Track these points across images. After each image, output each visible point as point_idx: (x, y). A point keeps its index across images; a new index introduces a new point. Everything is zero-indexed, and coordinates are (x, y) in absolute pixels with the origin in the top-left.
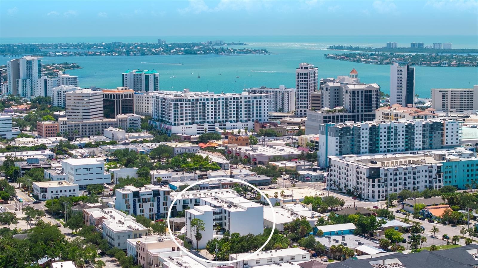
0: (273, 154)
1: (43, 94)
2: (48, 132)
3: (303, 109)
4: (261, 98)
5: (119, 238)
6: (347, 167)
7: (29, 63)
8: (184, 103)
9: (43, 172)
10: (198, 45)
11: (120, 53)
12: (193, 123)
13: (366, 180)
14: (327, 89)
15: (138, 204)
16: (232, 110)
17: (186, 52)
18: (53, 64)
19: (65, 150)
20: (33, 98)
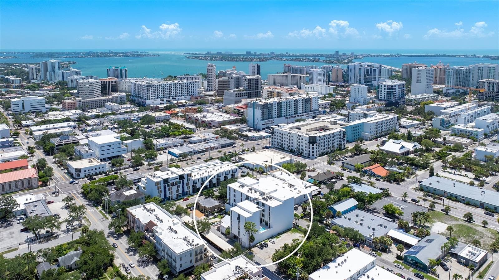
0: (223, 120)
1: (61, 80)
2: (69, 107)
3: (211, 87)
4: (193, 82)
5: (181, 259)
6: (289, 135)
7: (53, 63)
8: (153, 87)
9: (73, 147)
10: (128, 52)
11: (94, 56)
12: (158, 98)
13: (308, 144)
14: (232, 78)
15: (167, 189)
16: (179, 90)
17: (124, 56)
18: (63, 62)
19: (83, 121)
20: (56, 81)
